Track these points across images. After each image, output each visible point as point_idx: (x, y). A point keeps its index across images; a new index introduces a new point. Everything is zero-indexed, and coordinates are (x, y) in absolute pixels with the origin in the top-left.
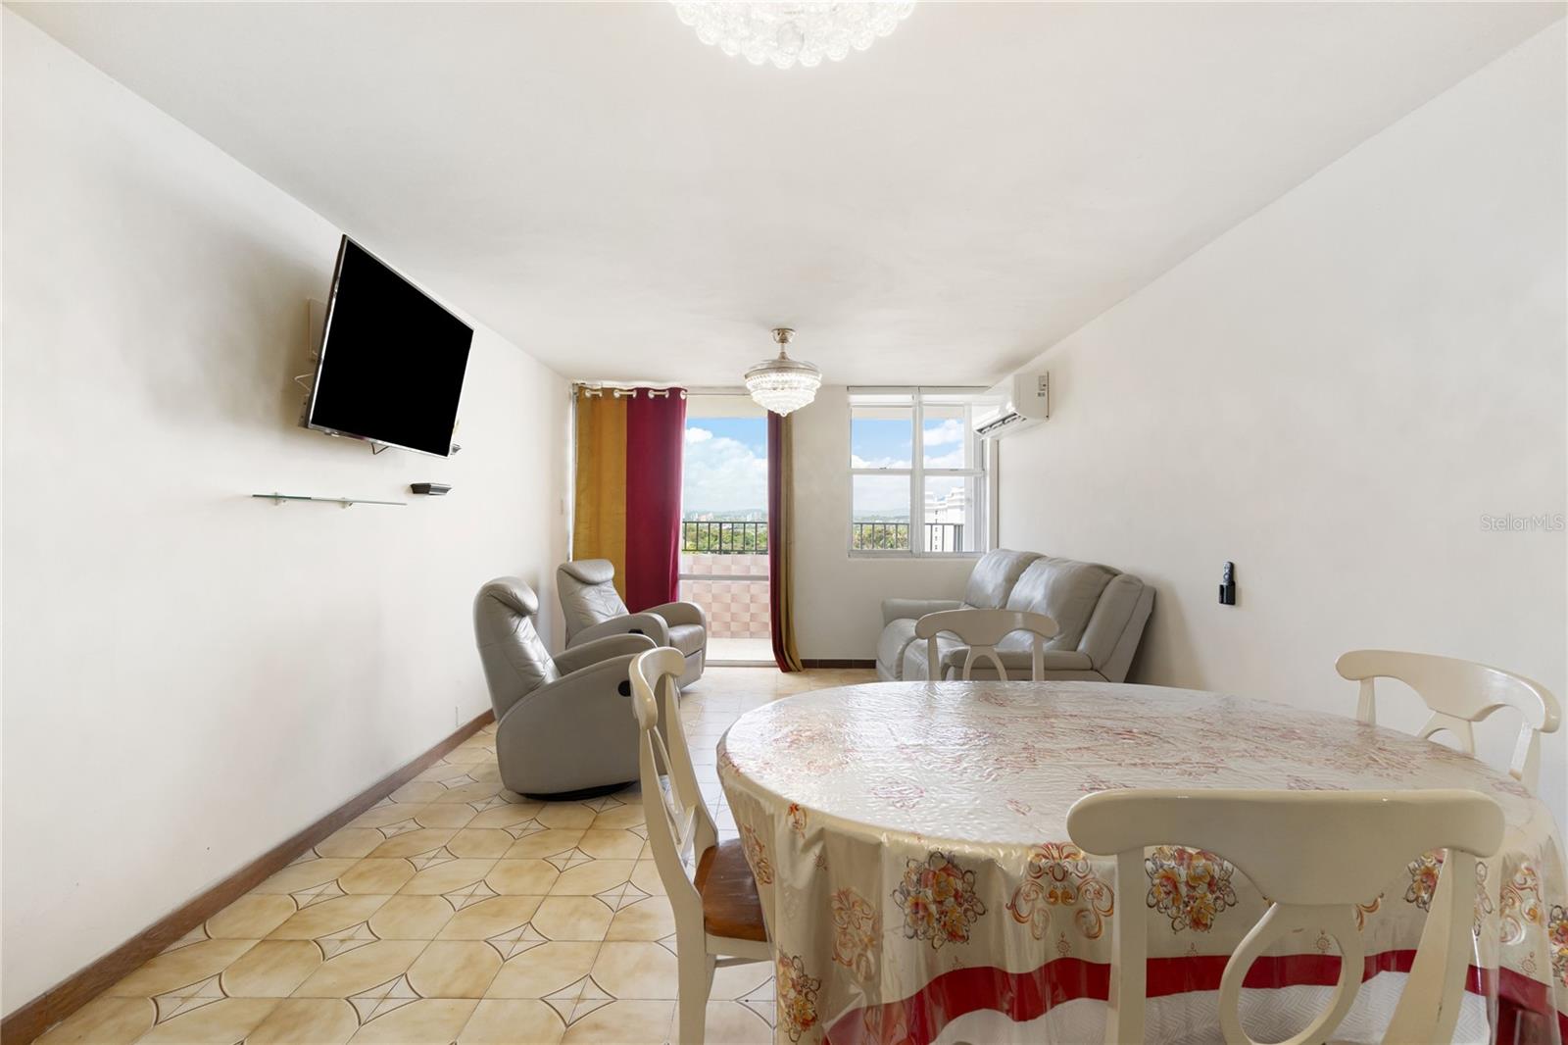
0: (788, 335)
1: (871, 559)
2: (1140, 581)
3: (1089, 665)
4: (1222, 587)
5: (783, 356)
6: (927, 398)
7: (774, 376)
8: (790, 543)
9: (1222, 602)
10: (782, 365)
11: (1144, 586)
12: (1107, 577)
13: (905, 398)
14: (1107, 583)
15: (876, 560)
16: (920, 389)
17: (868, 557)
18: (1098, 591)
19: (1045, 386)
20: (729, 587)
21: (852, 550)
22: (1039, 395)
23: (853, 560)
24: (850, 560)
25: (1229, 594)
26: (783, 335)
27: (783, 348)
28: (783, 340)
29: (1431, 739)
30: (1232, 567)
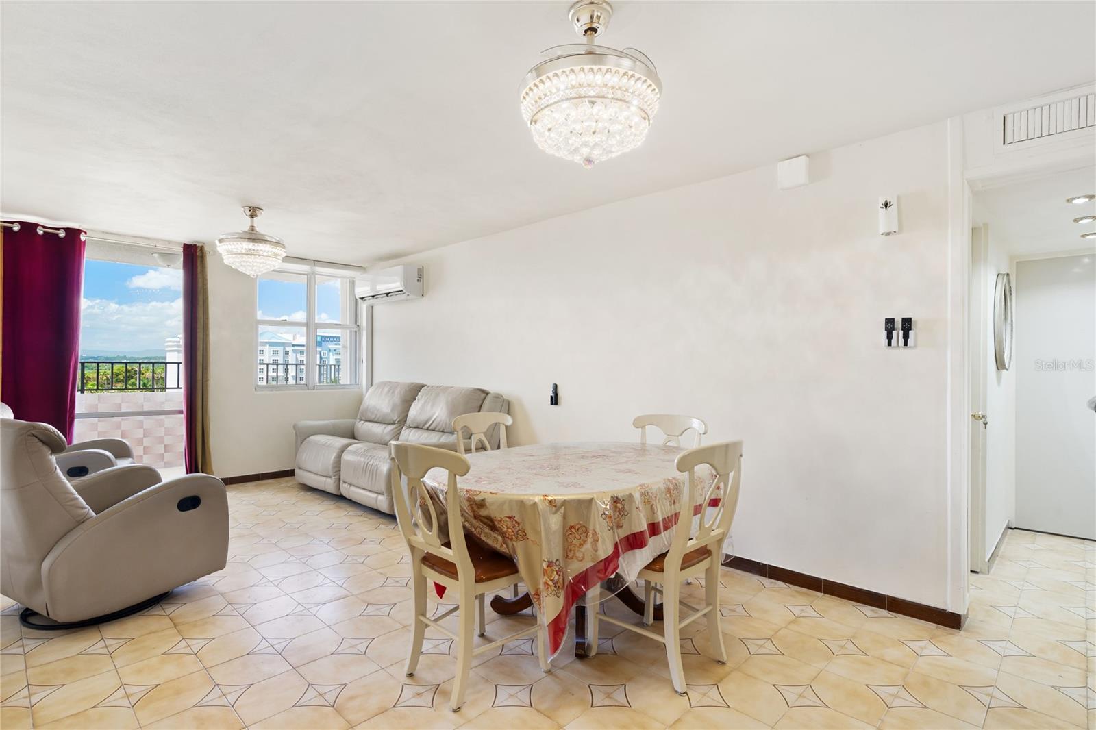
0: (258, 213)
1: (275, 392)
2: (502, 396)
3: (481, 446)
4: (552, 397)
5: (252, 229)
6: (319, 269)
7: (246, 245)
8: (207, 381)
9: (552, 404)
10: (253, 236)
11: (504, 399)
12: (483, 395)
13: (304, 268)
14: (484, 399)
15: (278, 392)
16: (315, 262)
17: (272, 390)
18: (480, 403)
19: (421, 275)
20: (141, 422)
21: (258, 385)
22: (418, 280)
23: (259, 393)
24: (255, 393)
25: (555, 400)
26: (253, 211)
27: (252, 222)
28: (253, 216)
29: (667, 444)
30: (556, 387)
